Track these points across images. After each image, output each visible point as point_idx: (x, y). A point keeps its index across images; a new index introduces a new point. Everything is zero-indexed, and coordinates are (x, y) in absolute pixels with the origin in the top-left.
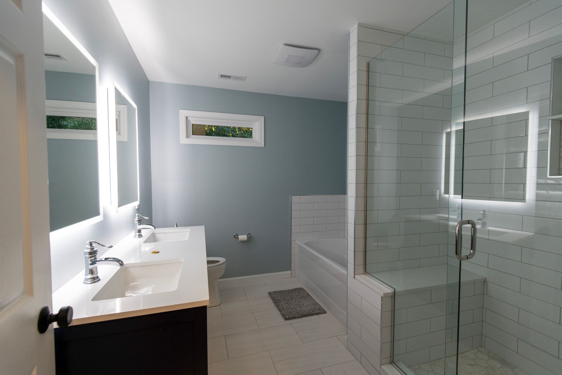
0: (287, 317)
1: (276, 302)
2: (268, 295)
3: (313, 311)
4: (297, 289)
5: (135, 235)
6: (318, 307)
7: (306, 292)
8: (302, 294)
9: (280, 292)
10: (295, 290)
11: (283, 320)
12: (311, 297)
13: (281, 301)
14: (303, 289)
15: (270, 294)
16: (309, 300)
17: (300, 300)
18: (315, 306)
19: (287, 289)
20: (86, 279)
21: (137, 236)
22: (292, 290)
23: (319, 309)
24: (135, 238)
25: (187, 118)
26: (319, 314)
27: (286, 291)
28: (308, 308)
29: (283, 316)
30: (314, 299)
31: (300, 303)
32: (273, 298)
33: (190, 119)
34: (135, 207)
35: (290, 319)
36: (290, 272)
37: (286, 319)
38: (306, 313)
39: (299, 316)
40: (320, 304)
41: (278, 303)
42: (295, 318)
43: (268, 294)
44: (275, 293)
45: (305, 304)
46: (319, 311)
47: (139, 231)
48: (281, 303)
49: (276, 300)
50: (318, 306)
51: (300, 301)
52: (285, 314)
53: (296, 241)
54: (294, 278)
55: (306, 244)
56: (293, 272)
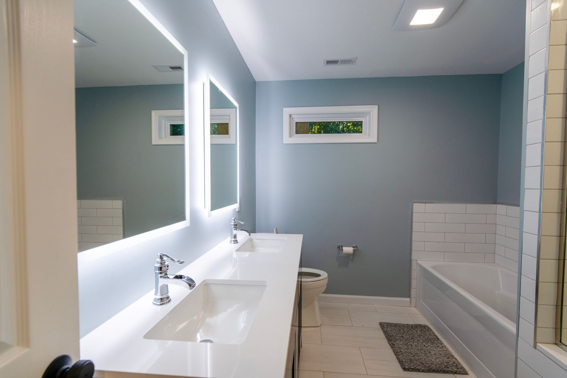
0: (407, 367)
1: (390, 339)
2: (379, 326)
3: (446, 367)
4: (420, 326)
5: (231, 241)
6: (454, 363)
7: (434, 333)
8: (428, 335)
9: (396, 325)
10: (417, 327)
11: (401, 369)
12: (441, 343)
13: (398, 340)
14: (429, 328)
15: (382, 325)
16: (438, 347)
17: (424, 344)
18: (448, 358)
19: (405, 323)
20: (155, 300)
21: (233, 241)
22: (412, 326)
23: (455, 365)
24: (231, 243)
25: (290, 116)
26: (456, 373)
27: (404, 325)
28: (437, 360)
29: (401, 362)
30: (446, 347)
31: (424, 348)
32: (385, 332)
33: (293, 116)
34: (236, 209)
35: (410, 371)
36: (408, 299)
37: (405, 369)
38: (435, 367)
39: (424, 368)
40: (456, 356)
41: (393, 342)
42: (418, 370)
43: (379, 324)
44: (389, 325)
45: (433, 353)
46: (455, 369)
47: (235, 237)
48: (398, 342)
49: (391, 336)
50: (454, 360)
51: (424, 346)
52: (404, 361)
53: (419, 262)
54: (414, 308)
55: (434, 268)
56: (413, 300)
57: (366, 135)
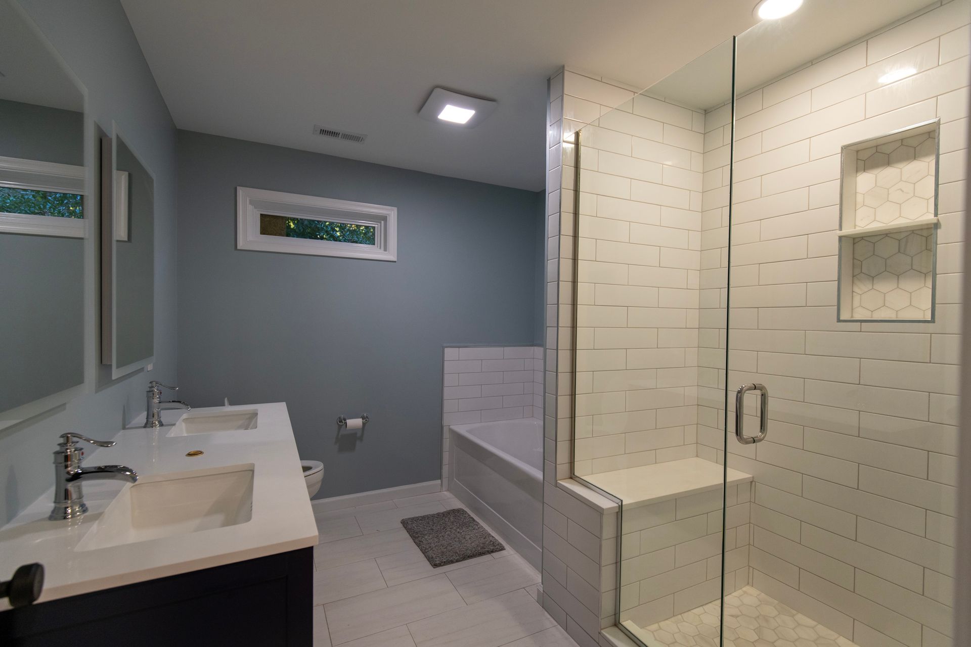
0: (438, 562)
1: (415, 536)
2: (401, 525)
3: (483, 548)
4: (454, 511)
6: (491, 541)
7: (469, 515)
8: (462, 519)
9: (423, 518)
10: (449, 513)
11: (430, 567)
12: (478, 524)
13: (426, 535)
14: (463, 511)
15: (404, 523)
16: (474, 529)
17: (458, 530)
18: (485, 538)
19: (435, 513)
22: (443, 514)
23: (492, 543)
26: (492, 552)
27: (433, 516)
28: (473, 544)
29: (430, 559)
30: (482, 527)
31: (458, 535)
32: (409, 531)
35: (442, 566)
36: (439, 482)
37: (435, 566)
38: (470, 552)
39: (458, 557)
40: (493, 534)
41: (420, 539)
42: (452, 562)
43: (401, 523)
44: (414, 520)
45: (468, 537)
46: (492, 548)
48: (426, 537)
49: (417, 533)
50: (491, 538)
51: (459, 533)
52: (434, 556)
53: (452, 427)
54: (445, 493)
55: (470, 432)
56: (445, 481)
57: (380, 248)
